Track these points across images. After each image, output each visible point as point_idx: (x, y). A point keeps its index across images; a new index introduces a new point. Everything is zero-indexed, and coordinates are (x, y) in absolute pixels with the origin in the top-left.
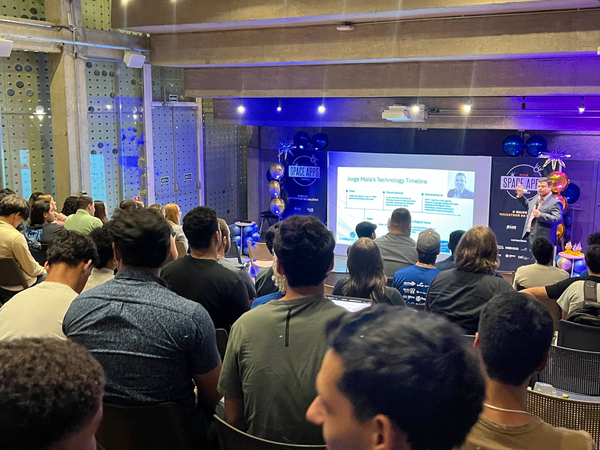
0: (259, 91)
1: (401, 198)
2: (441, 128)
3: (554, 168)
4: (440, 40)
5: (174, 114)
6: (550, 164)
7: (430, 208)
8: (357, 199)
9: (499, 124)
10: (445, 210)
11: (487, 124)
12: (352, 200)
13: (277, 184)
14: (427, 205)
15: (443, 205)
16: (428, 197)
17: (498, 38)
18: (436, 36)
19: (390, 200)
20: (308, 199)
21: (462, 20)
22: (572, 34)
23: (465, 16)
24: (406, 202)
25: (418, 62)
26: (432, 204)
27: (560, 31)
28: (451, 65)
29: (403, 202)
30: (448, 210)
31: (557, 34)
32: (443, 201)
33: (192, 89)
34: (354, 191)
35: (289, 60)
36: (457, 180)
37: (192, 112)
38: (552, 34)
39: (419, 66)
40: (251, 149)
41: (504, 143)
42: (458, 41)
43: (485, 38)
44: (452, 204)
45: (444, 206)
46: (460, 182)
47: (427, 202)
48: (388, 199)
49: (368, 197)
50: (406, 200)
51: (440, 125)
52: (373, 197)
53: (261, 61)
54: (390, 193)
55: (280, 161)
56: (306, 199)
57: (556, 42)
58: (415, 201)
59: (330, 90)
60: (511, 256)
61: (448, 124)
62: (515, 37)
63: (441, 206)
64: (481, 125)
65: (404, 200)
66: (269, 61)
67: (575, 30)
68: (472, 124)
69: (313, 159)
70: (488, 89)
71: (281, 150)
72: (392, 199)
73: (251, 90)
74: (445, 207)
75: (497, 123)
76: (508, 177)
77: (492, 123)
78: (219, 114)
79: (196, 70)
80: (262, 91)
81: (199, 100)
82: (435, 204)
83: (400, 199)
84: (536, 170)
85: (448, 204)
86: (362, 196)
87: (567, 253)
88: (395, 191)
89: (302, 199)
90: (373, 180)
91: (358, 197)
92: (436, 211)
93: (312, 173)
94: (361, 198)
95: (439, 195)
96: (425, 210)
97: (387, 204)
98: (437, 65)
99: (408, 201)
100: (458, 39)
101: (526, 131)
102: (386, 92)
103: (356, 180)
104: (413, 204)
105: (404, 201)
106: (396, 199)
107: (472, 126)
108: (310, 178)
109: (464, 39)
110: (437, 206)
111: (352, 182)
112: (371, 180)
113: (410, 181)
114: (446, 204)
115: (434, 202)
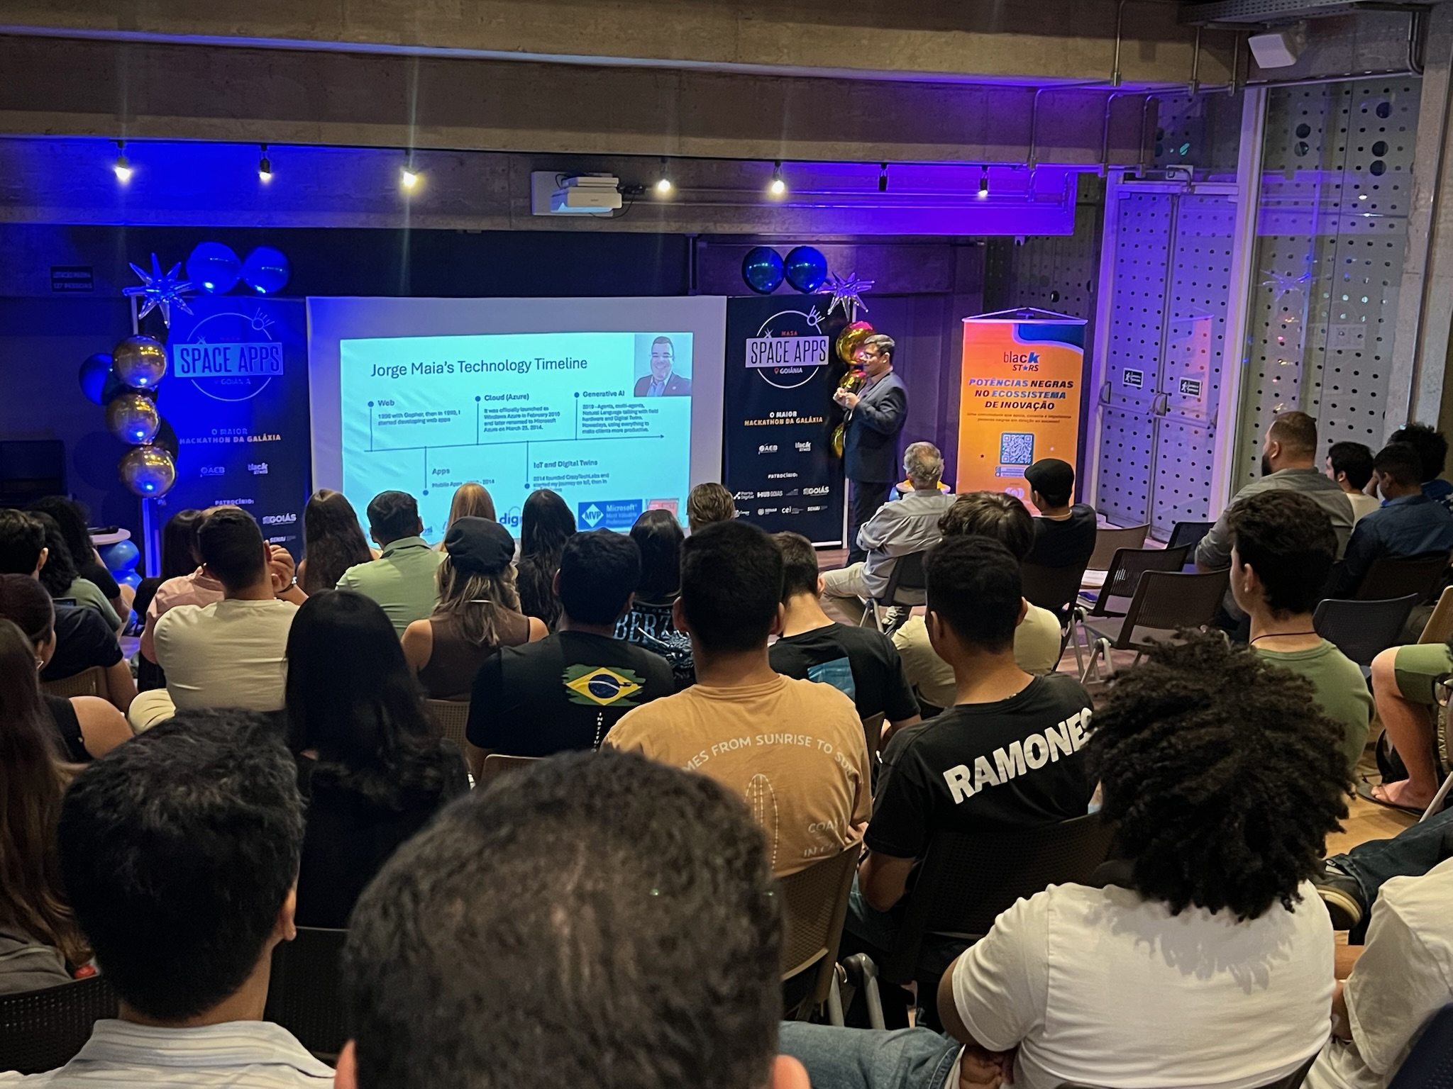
0: (205, 121)
1: (523, 410)
3: (848, 315)
7: (594, 425)
8: (401, 422)
10: (629, 427)
12: (388, 425)
13: (147, 403)
14: (587, 420)
15: (625, 415)
16: (589, 400)
19: (496, 417)
20: (249, 439)
24: (537, 418)
25: (678, 71)
26: (600, 416)
29: (529, 418)
30: (637, 427)
32: (624, 406)
34: (392, 403)
36: (655, 355)
44: (645, 411)
45: (626, 418)
46: (662, 359)
47: (588, 413)
48: (489, 414)
49: (433, 414)
50: (536, 412)
51: (647, 224)
52: (449, 413)
54: (495, 398)
55: (136, 331)
56: (242, 440)
60: (768, 511)
63: (620, 419)
65: (531, 412)
69: (260, 320)
72: (499, 414)
73: (171, 117)
74: (629, 421)
76: (759, 340)
82: (607, 416)
83: (520, 413)
84: (812, 320)
85: (636, 413)
86: (415, 415)
88: (506, 393)
89: (228, 440)
90: (445, 368)
91: (404, 419)
92: (608, 431)
93: (256, 362)
95: (615, 394)
96: (584, 431)
97: (488, 427)
99: (542, 415)
103: (397, 371)
104: (554, 420)
105: (531, 416)
106: (511, 413)
110: (611, 419)
111: (388, 378)
112: (440, 370)
113: (545, 366)
114: (631, 412)
115: (605, 410)
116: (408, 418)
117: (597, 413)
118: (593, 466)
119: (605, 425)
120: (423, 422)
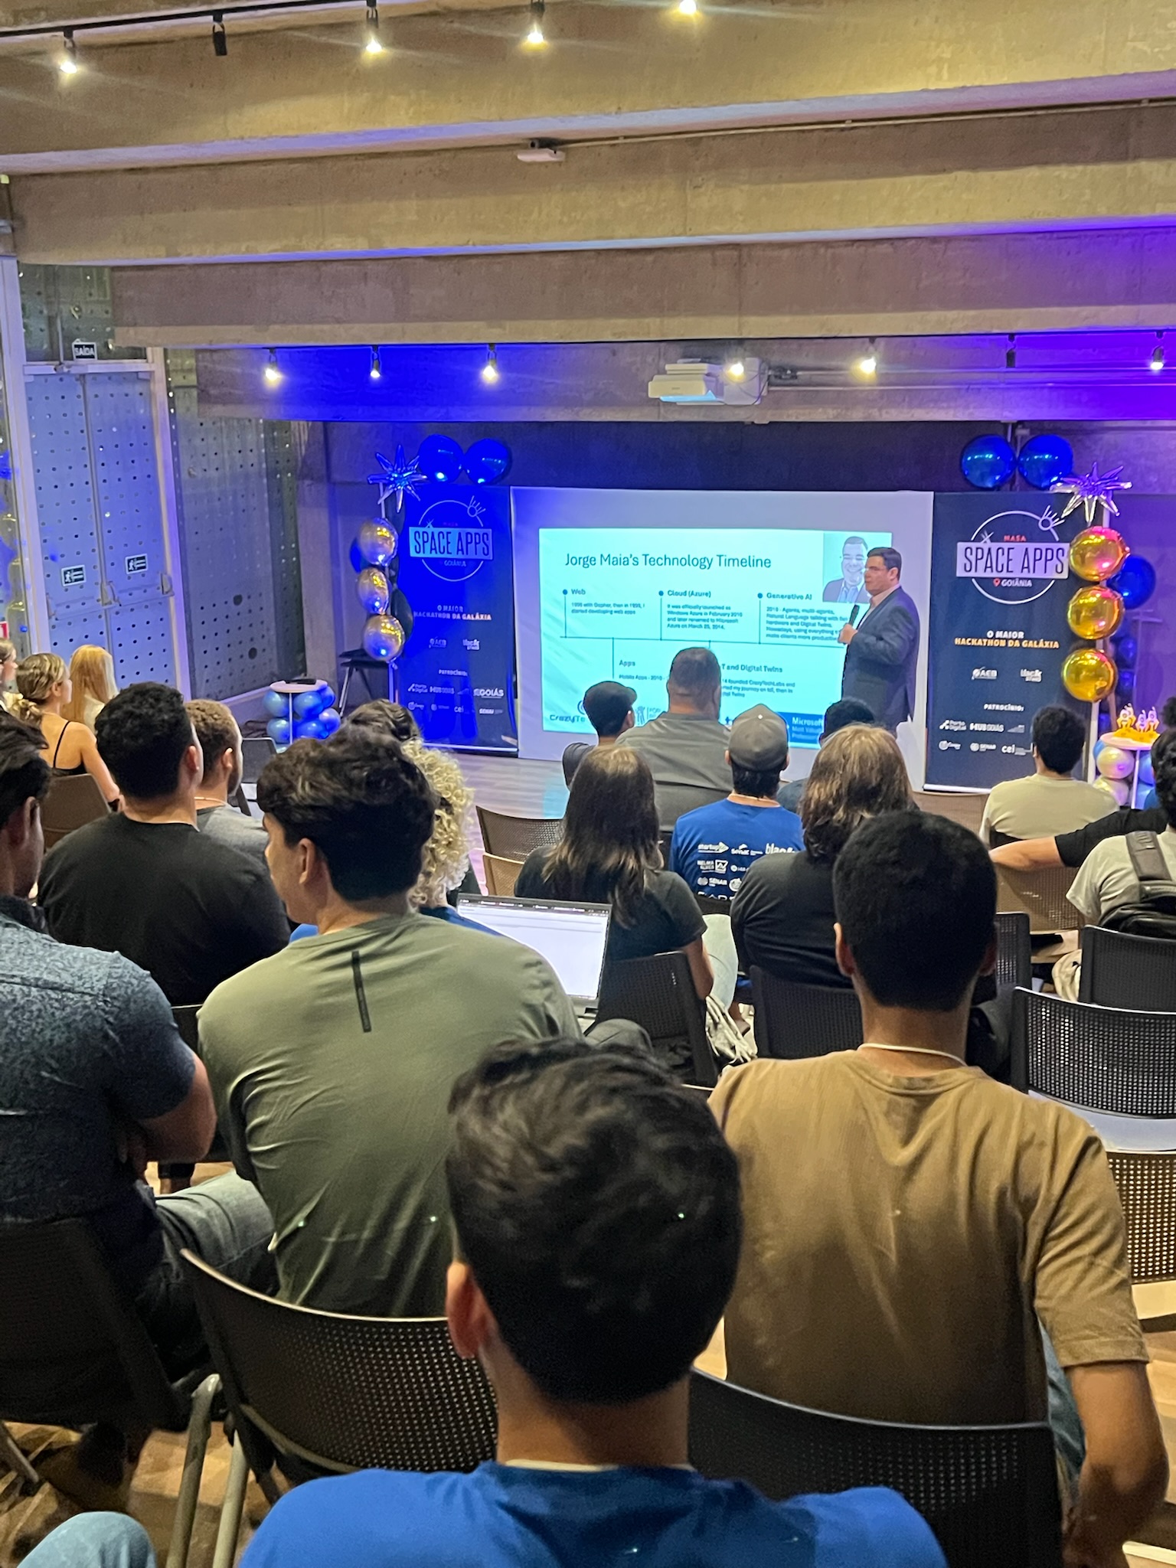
0: (317, 327)
1: (705, 608)
2: (801, 419)
3: (1089, 518)
4: (791, 186)
5: (90, 393)
6: (1080, 510)
7: (779, 630)
8: (592, 611)
9: (949, 407)
10: (817, 635)
11: (920, 406)
12: (580, 614)
13: (380, 577)
14: (771, 623)
15: (813, 621)
16: (773, 603)
17: (943, 180)
18: (781, 177)
19: (678, 613)
20: (464, 618)
21: (846, 132)
22: (1129, 168)
23: (854, 121)
24: (719, 617)
25: (736, 246)
26: (784, 620)
27: (1098, 159)
28: (822, 250)
29: (711, 617)
30: (825, 635)
31: (1090, 168)
32: (812, 611)
33: (135, 325)
34: (583, 592)
35: (393, 244)
36: (846, 556)
37: (139, 388)
38: (1080, 168)
39: (740, 256)
40: (307, 482)
41: (962, 456)
42: (837, 187)
43: (907, 180)
44: (836, 619)
45: (814, 625)
46: (854, 561)
47: (772, 616)
48: (671, 609)
49: (619, 606)
50: (718, 611)
51: (801, 411)
52: (634, 605)
53: (318, 248)
54: (677, 594)
55: (384, 516)
56: (458, 617)
57: (1087, 191)
58: (741, 615)
59: (508, 324)
60: (984, 747)
61: (820, 410)
62: (984, 176)
63: (807, 625)
64: (905, 410)
65: (713, 611)
66: (339, 246)
67: (1137, 157)
68: (880, 409)
69: (474, 507)
70: (919, 314)
71: (386, 485)
72: (681, 610)
73: (295, 326)
74: (818, 628)
75: (945, 405)
76: (974, 545)
77: (932, 405)
78: (213, 392)
79: (141, 273)
80: (326, 327)
81: (155, 354)
82: (792, 620)
83: (702, 611)
84: (1046, 523)
85: (825, 619)
86: (603, 605)
87: (1123, 735)
88: (689, 590)
89: (448, 616)
90: (631, 561)
91: (594, 608)
92: (795, 637)
93: (472, 546)
94: (602, 609)
95: (802, 597)
96: (768, 635)
97: (671, 622)
98: (786, 253)
99: (724, 615)
100: (840, 184)
101: (1020, 422)
102: (654, 327)
103: (587, 562)
104: (736, 621)
105: (714, 614)
106: (693, 610)
107: (881, 415)
108: (467, 560)
109: (854, 182)
110: (798, 624)
111: (579, 567)
112: (626, 562)
113: (728, 562)
114: (820, 618)
115: (790, 614)
116: (598, 608)
117: (782, 617)
118: (777, 673)
119: (790, 630)
120: (611, 612)
